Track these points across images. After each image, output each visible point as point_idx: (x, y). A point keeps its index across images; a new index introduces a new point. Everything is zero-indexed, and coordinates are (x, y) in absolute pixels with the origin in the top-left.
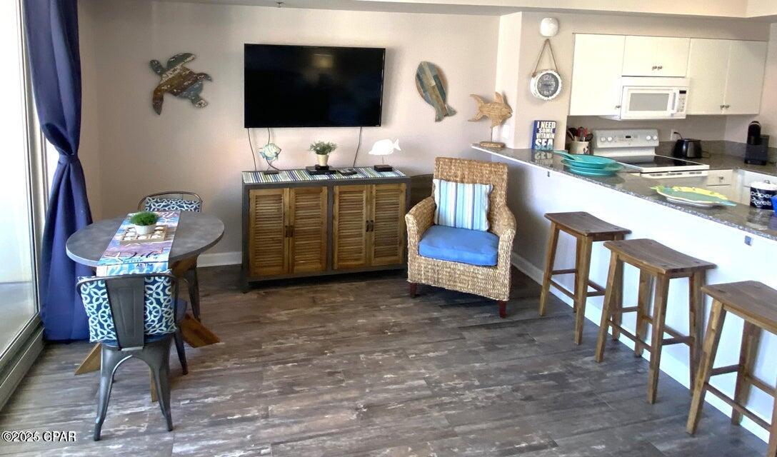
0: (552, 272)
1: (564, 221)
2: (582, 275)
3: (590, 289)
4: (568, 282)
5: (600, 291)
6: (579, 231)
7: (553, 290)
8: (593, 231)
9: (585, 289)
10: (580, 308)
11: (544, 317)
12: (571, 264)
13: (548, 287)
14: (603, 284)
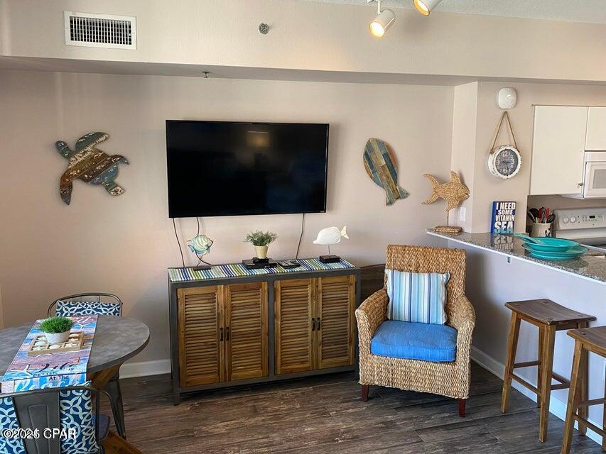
0: (513, 365)
1: (524, 310)
2: (545, 367)
3: (554, 382)
4: (530, 375)
5: (564, 384)
6: (542, 320)
7: (515, 384)
8: (555, 320)
9: (549, 381)
10: (544, 403)
11: (506, 414)
12: (534, 356)
13: (509, 382)
14: (568, 376)
